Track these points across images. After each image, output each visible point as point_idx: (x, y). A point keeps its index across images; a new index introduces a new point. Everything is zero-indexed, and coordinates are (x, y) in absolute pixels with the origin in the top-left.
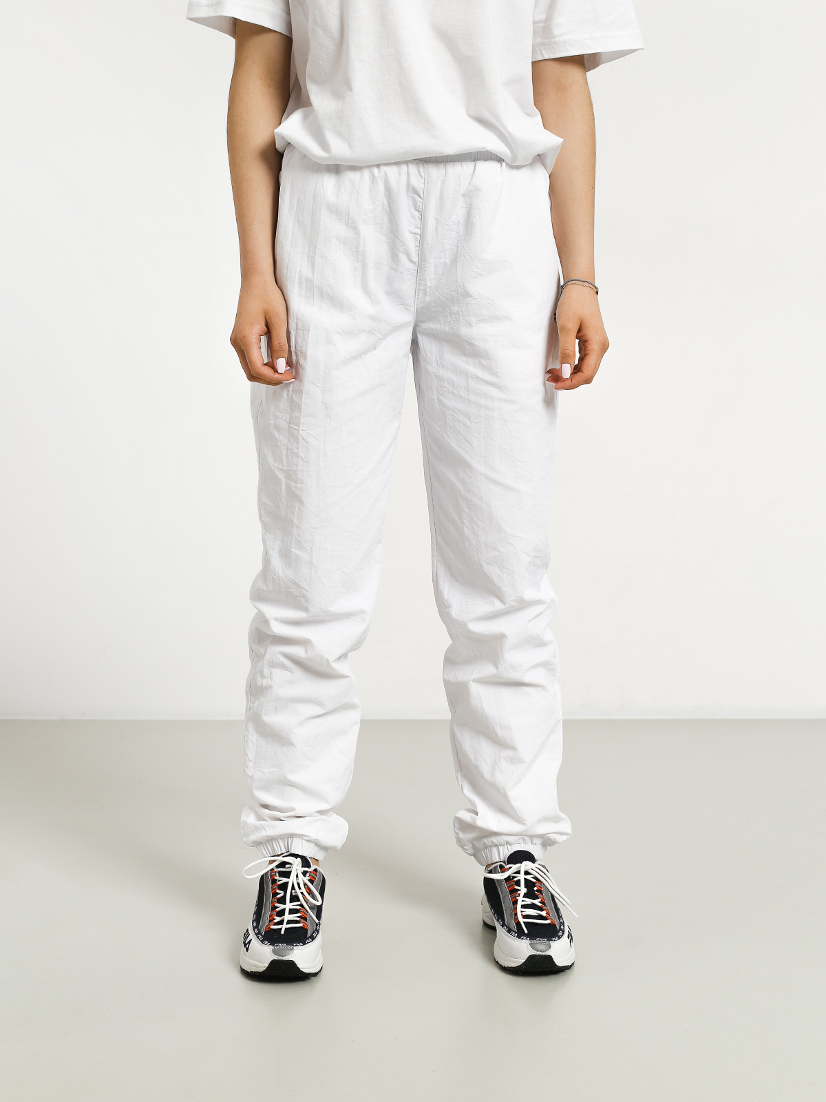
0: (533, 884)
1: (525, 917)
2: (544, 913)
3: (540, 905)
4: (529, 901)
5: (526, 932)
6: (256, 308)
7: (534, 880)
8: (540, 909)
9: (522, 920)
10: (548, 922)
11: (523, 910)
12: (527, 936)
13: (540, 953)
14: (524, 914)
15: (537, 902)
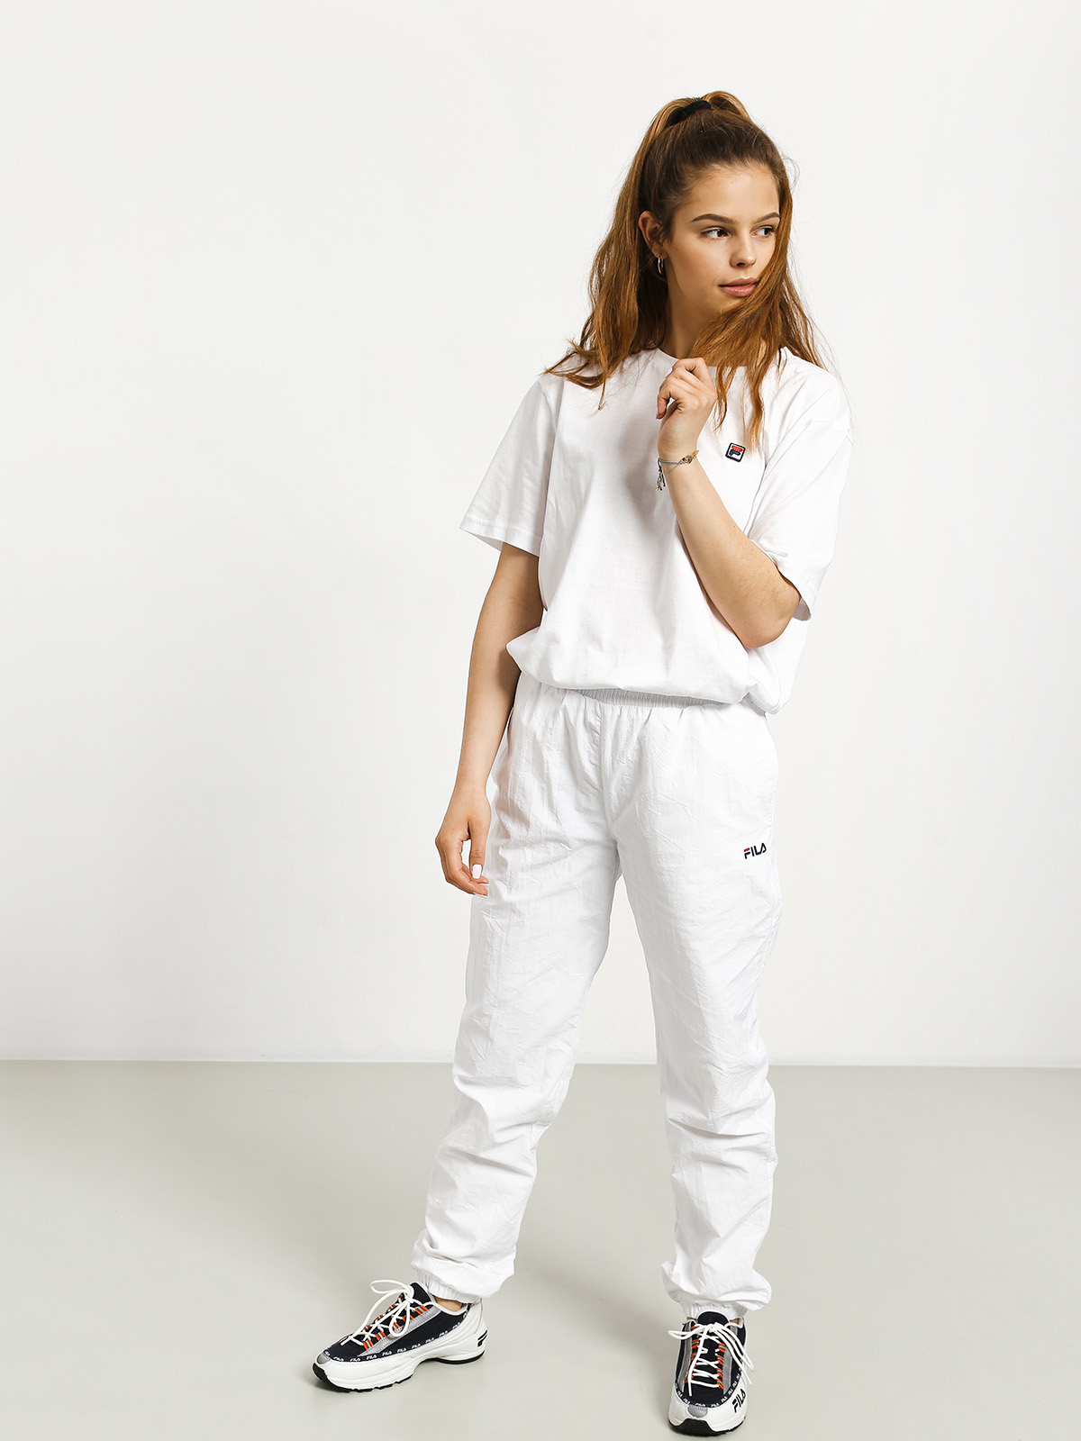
0: (717, 1346)
1: (695, 1378)
2: (715, 1377)
3: (716, 1367)
4: (705, 1362)
5: (691, 1395)
6: (461, 814)
7: (718, 1342)
8: (713, 1371)
9: (690, 1381)
10: (717, 1386)
11: (696, 1370)
12: (689, 1398)
13: (695, 1418)
14: (695, 1374)
15: (713, 1364)
